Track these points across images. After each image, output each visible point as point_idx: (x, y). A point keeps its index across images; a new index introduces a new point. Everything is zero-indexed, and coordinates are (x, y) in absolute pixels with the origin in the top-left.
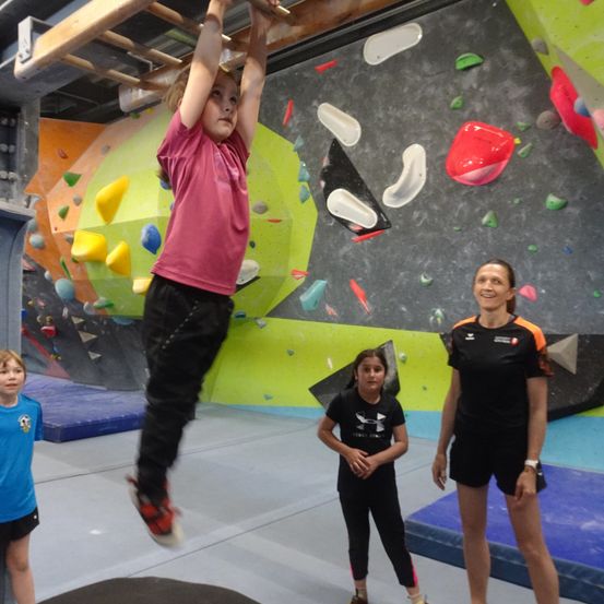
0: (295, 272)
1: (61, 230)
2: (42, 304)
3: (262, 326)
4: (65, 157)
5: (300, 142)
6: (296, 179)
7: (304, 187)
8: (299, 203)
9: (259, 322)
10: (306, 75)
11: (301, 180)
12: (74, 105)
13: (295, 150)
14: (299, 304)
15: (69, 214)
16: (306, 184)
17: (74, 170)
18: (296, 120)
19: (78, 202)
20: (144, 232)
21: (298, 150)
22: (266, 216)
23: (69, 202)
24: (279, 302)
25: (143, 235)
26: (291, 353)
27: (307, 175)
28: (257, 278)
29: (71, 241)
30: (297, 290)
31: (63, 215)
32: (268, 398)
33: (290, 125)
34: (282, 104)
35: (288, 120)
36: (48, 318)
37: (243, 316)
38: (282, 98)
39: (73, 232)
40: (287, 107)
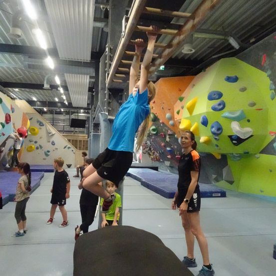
0: (271, 133)
1: (177, 119)
2: (176, 147)
3: (258, 158)
4: (180, 90)
5: (269, 72)
6: (269, 89)
7: (272, 93)
8: (271, 100)
9: (256, 156)
10: (271, 41)
11: (271, 90)
12: (185, 69)
13: (268, 76)
14: (273, 148)
15: (180, 113)
16: (273, 91)
17: (183, 96)
18: (267, 62)
19: (183, 108)
20: (201, 118)
21: (269, 76)
22: (255, 108)
23: (180, 108)
24: (264, 147)
25: (201, 120)
26: (271, 171)
27: (274, 87)
28: (252, 136)
29: (180, 123)
30: (272, 141)
31: (178, 113)
32: (262, 191)
33: (265, 65)
34: (261, 56)
35: (264, 63)
36: (178, 153)
37: (248, 153)
38: (261, 54)
39: (181, 120)
40: (263, 57)
